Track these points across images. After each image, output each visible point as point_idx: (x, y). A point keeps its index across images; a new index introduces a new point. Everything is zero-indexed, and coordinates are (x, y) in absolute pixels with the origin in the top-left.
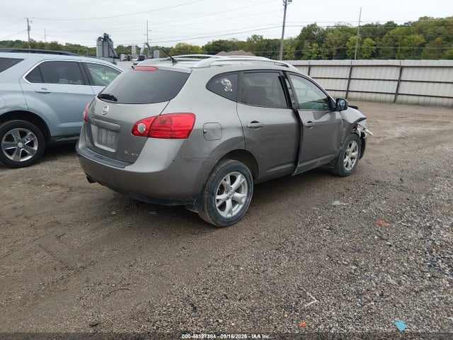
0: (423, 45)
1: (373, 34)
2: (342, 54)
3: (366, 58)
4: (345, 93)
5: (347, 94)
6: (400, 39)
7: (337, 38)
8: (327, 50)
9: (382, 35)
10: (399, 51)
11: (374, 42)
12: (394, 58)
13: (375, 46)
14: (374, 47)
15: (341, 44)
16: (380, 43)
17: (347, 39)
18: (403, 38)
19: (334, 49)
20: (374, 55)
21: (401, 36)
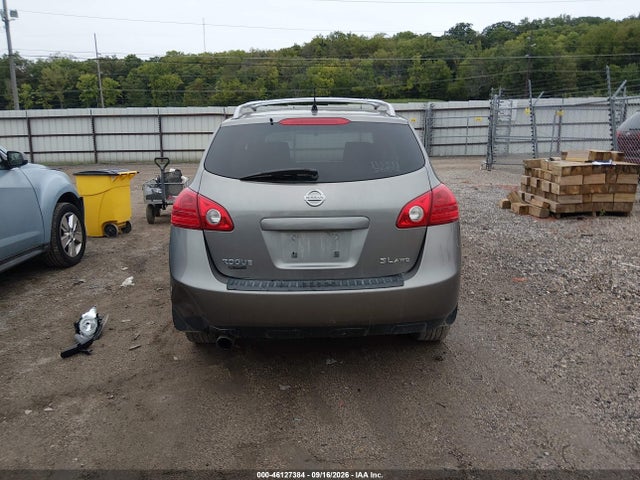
0: (181, 88)
1: (112, 72)
2: (73, 100)
3: (111, 105)
4: (93, 155)
5: (96, 158)
6: (151, 79)
7: (60, 76)
8: (48, 94)
9: (125, 73)
10: (154, 96)
11: (117, 83)
12: (150, 106)
13: (119, 88)
14: (118, 90)
15: (68, 86)
16: (126, 84)
17: (76, 79)
18: (156, 78)
19: (59, 92)
20: (121, 102)
21: (151, 75)
